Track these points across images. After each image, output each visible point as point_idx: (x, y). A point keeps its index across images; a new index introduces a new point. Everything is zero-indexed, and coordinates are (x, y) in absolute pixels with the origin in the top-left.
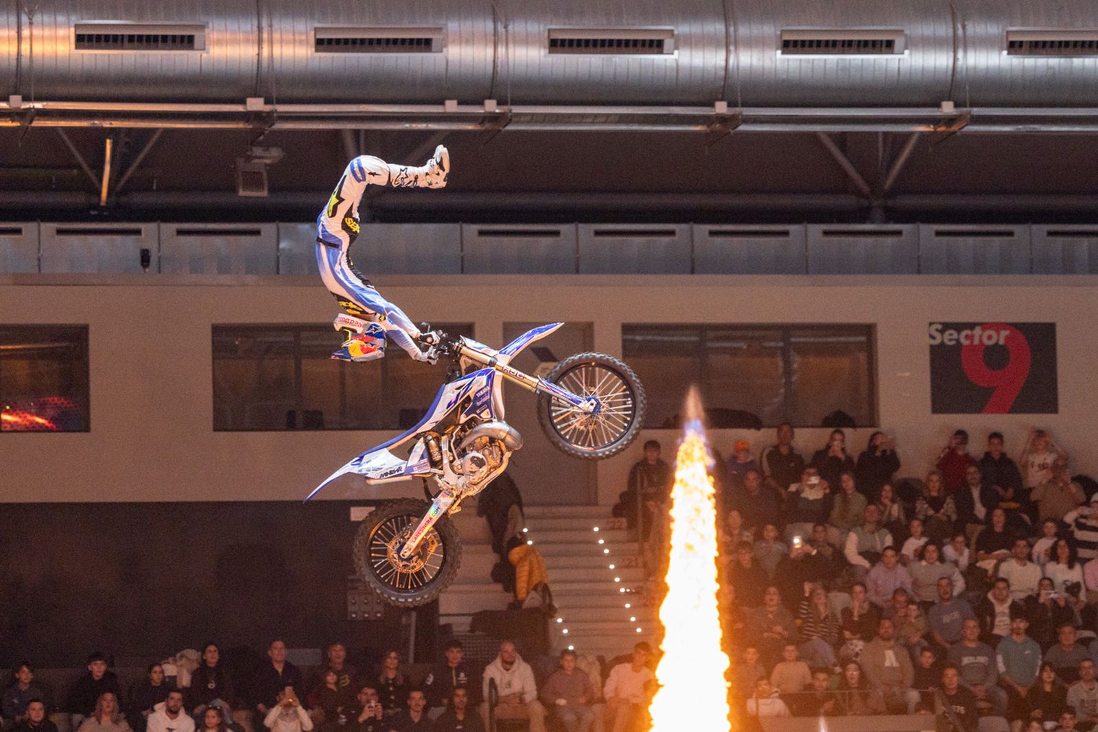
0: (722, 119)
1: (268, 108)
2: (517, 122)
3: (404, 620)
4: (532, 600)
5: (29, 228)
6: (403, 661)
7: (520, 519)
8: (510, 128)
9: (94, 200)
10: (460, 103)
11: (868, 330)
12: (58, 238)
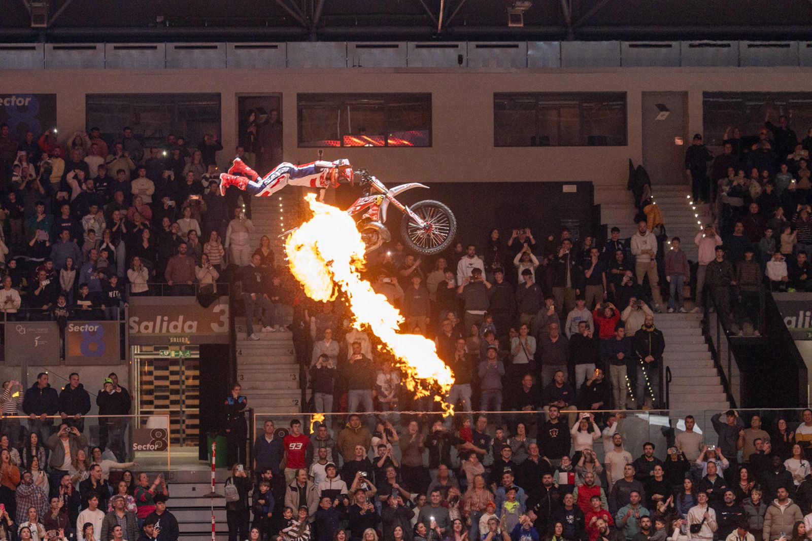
4: (655, 232)
5: (402, 44)
7: (649, 191)
12: (416, 50)
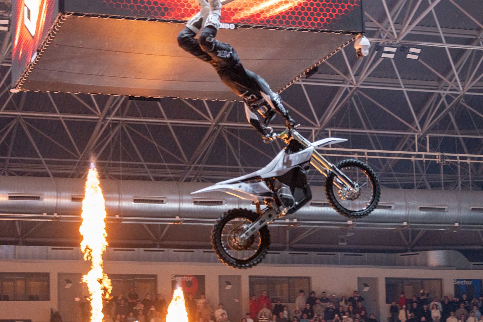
0: (117, 220)
2: (63, 219)
8: (60, 221)
10: (48, 214)
11: (155, 276)
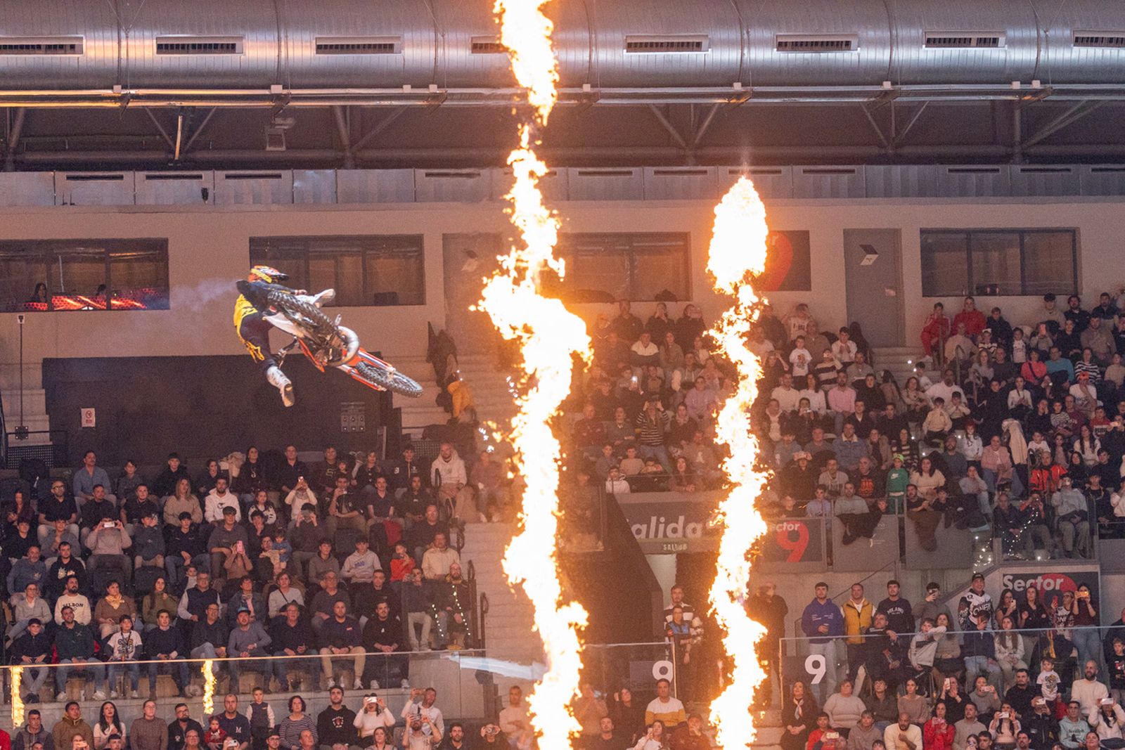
0: (587, 96)
1: (285, 92)
2: (452, 99)
3: (378, 431)
4: (464, 418)
5: (128, 175)
6: (379, 458)
7: (455, 363)
8: (445, 103)
9: (170, 156)
10: (412, 87)
12: (147, 182)
